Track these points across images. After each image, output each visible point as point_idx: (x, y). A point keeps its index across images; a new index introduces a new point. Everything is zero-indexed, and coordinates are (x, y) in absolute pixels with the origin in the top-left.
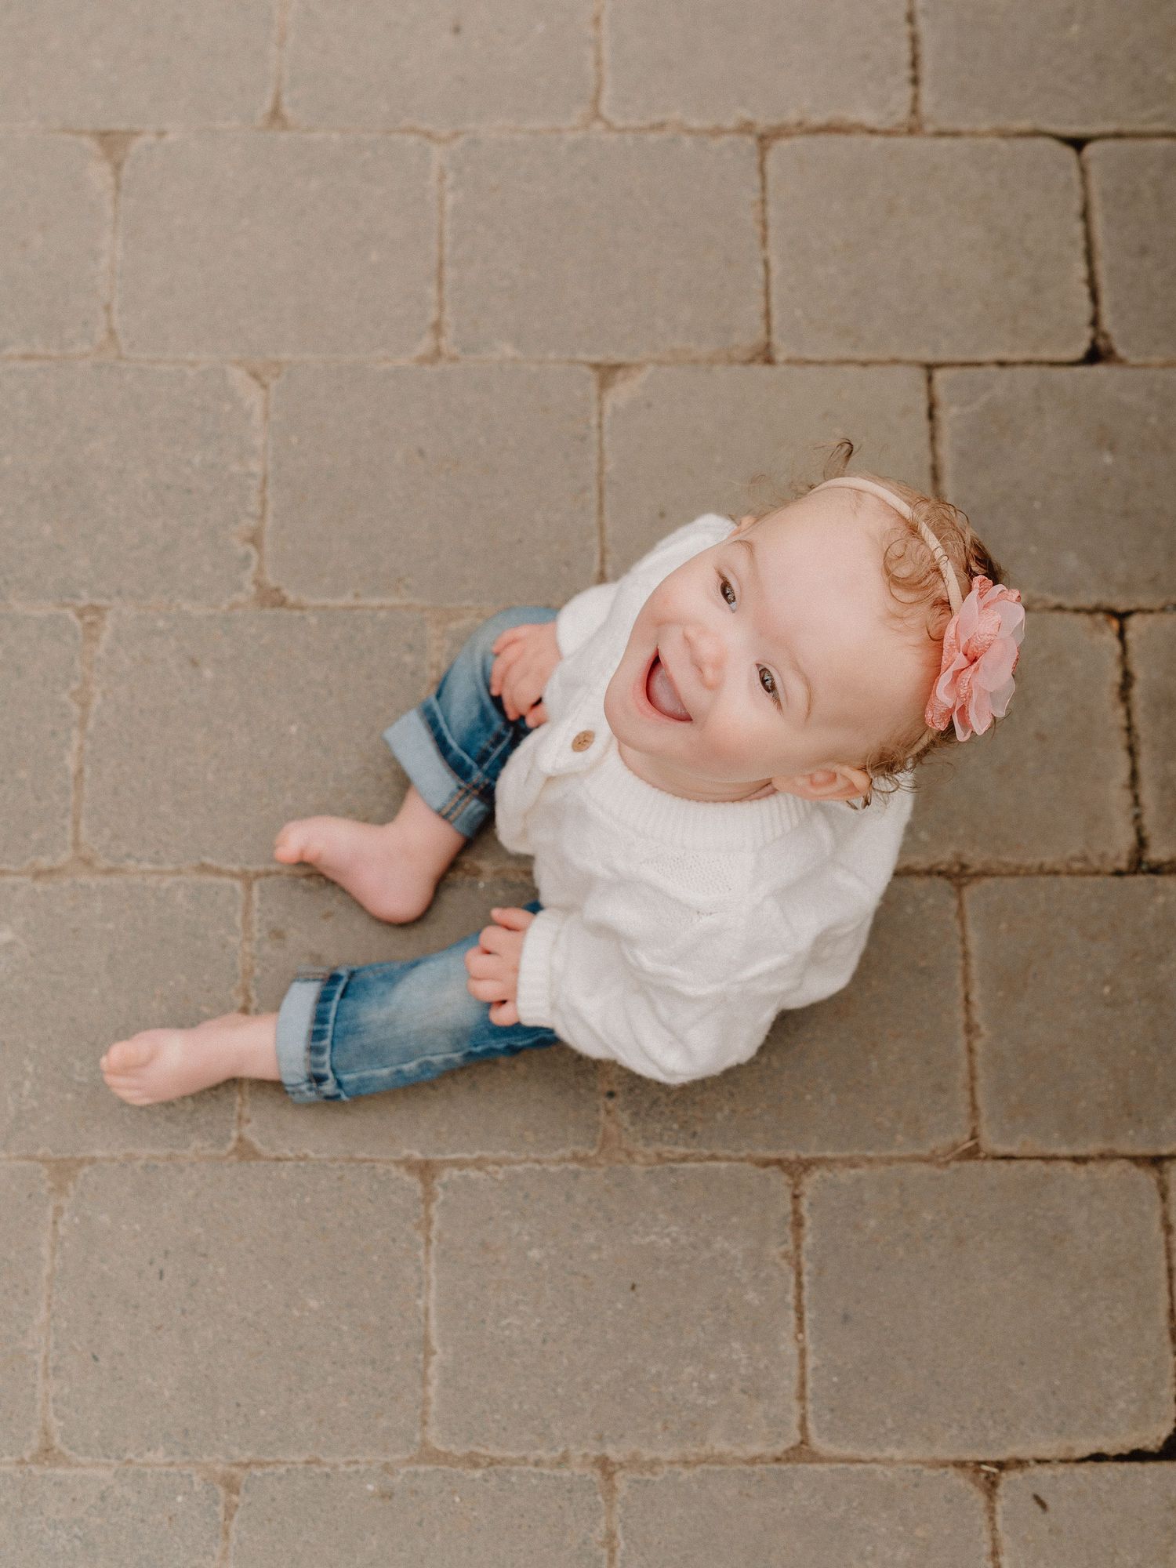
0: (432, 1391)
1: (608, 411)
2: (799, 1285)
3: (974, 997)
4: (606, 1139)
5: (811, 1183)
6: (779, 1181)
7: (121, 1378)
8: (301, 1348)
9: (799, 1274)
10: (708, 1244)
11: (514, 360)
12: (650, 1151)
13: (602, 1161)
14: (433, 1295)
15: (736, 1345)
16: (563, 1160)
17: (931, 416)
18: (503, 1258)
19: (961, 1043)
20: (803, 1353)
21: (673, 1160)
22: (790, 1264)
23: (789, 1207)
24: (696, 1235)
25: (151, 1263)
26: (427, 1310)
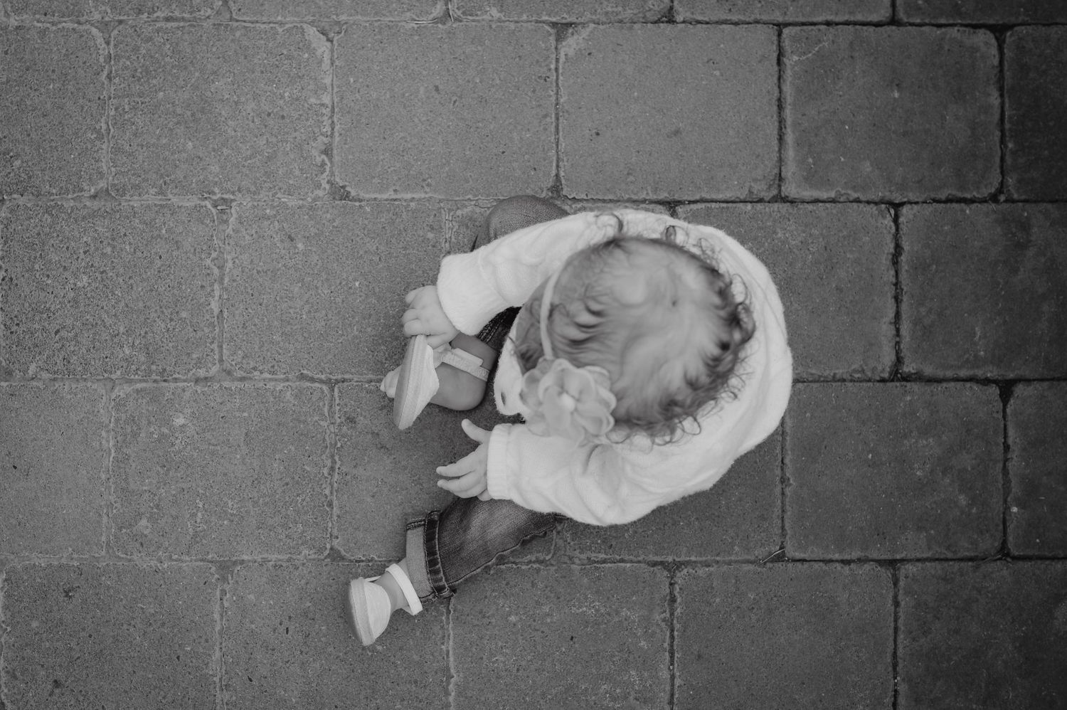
0: (451, 699)
1: (562, 59)
2: (672, 637)
3: (787, 461)
4: (557, 549)
5: (681, 577)
6: (662, 575)
7: (266, 691)
8: (372, 674)
9: (672, 631)
10: (617, 613)
11: (499, 20)
12: (583, 556)
13: (553, 562)
14: (451, 643)
15: (633, 673)
16: (530, 562)
17: (779, 62)
18: (493, 620)
19: (778, 490)
20: (673, 677)
21: (598, 562)
22: (666, 625)
23: (668, 591)
24: (610, 607)
25: (281, 624)
26: (448, 652)
